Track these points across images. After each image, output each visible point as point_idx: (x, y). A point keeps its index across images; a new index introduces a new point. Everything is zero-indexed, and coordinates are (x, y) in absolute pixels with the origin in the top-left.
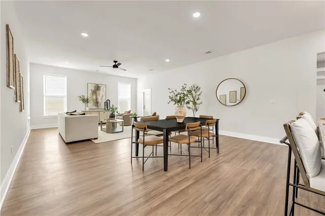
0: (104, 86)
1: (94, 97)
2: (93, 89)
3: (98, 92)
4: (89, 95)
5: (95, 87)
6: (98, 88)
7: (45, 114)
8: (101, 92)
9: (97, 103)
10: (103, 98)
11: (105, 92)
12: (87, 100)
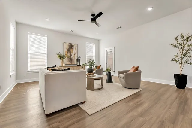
0: (76, 45)
1: (69, 55)
2: (68, 47)
3: (71, 50)
4: (65, 53)
5: (69, 46)
6: (71, 47)
7: (29, 69)
8: (74, 51)
9: (71, 60)
10: (75, 55)
11: (77, 50)
12: (64, 56)
